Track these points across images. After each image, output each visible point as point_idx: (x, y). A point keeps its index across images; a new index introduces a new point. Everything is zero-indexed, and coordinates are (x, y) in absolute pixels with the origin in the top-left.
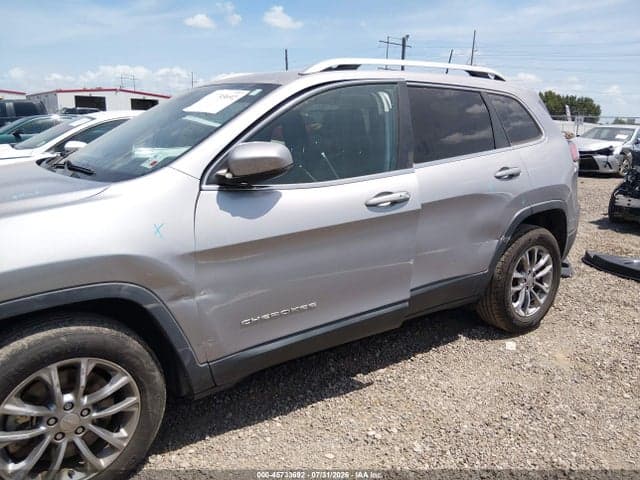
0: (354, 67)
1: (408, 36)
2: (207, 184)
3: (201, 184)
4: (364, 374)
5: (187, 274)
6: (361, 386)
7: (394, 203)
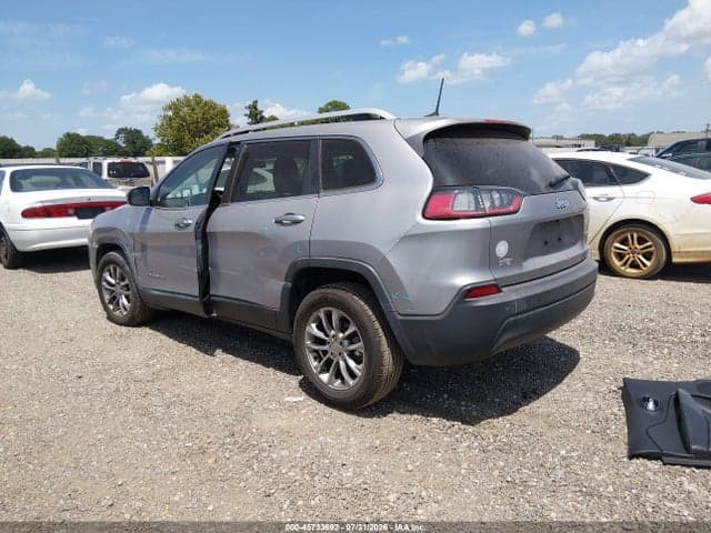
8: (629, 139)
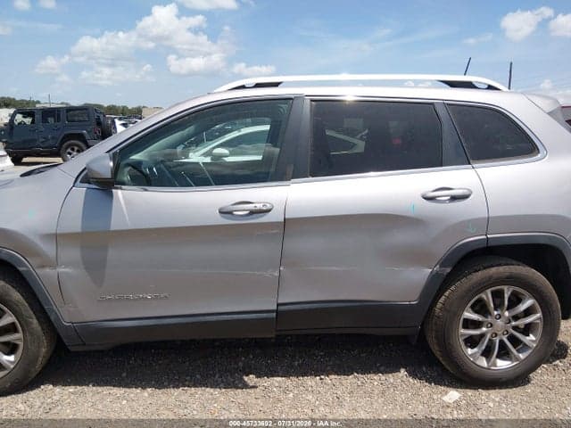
0: (276, 85)
2: (81, 182)
3: (75, 181)
4: (257, 377)
5: (49, 249)
6: (246, 386)
7: (252, 213)
8: (123, 110)
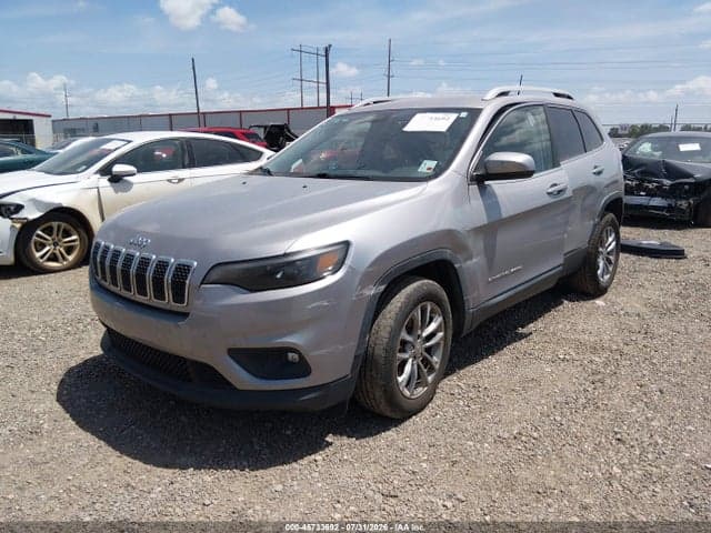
1: (330, 46)
3: (468, 181)
